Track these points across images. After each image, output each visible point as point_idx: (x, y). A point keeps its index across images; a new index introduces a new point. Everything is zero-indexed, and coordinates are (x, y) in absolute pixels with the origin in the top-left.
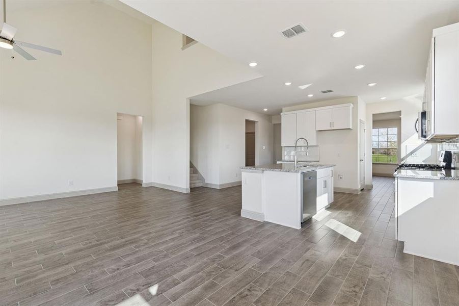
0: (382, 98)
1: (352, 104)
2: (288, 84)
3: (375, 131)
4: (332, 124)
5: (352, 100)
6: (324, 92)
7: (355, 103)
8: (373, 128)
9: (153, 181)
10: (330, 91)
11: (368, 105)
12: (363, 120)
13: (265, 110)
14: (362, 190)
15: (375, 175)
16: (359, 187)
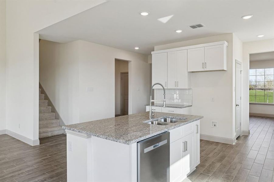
0: (259, 36)
1: (225, 42)
2: (144, 14)
3: (252, 71)
4: (204, 65)
5: (227, 37)
6: (193, 27)
7: (230, 42)
8: (250, 69)
9: (7, 129)
10: (200, 26)
11: (245, 44)
12: (240, 60)
13: (137, 48)
14: (237, 139)
15: (252, 116)
16: (234, 136)
